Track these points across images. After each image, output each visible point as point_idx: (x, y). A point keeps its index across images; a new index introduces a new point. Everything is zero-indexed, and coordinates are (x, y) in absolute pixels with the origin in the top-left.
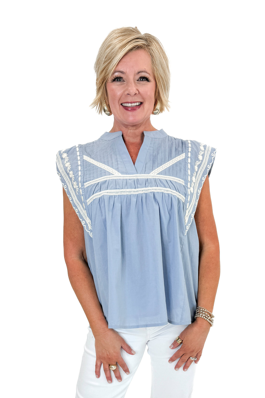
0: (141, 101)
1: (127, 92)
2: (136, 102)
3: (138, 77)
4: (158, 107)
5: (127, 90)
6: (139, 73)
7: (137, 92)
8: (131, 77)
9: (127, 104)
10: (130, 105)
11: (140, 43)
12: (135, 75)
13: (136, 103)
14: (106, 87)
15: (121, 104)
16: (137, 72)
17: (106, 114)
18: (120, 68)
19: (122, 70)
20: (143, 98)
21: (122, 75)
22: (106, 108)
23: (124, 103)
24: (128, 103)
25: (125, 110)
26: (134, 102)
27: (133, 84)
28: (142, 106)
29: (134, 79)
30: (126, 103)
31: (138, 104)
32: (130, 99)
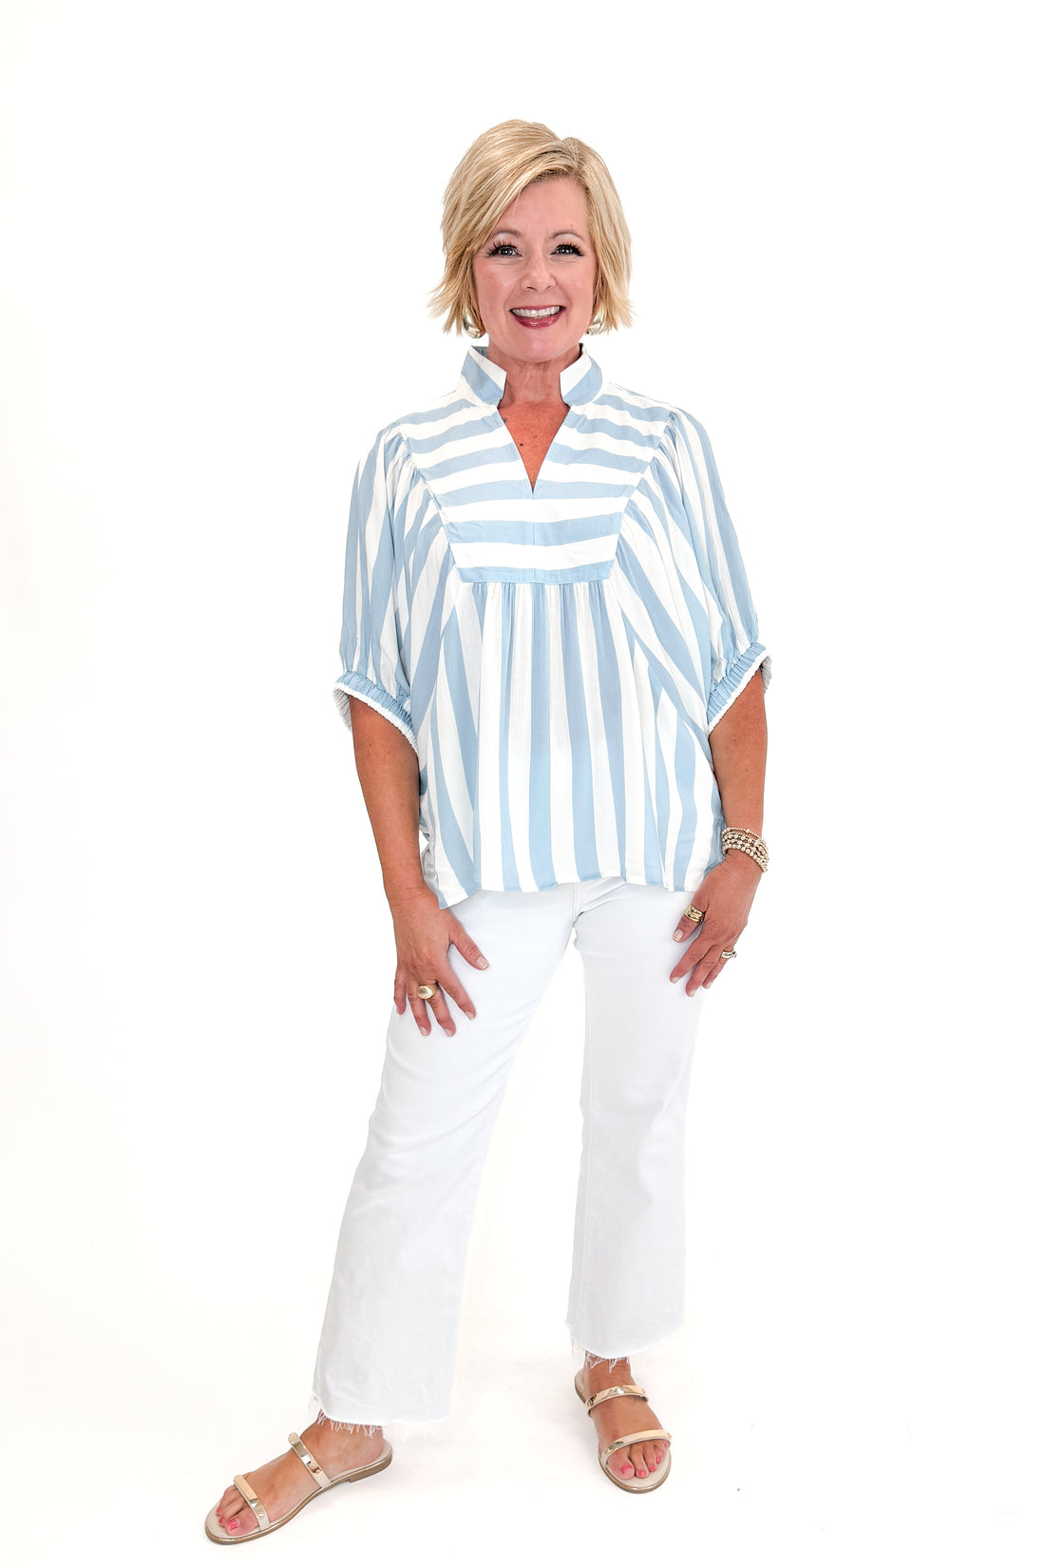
0: (562, 303)
1: (526, 283)
2: (550, 306)
3: (554, 245)
4: (600, 314)
5: (527, 276)
6: (556, 235)
7: (553, 283)
8: (539, 248)
9: (527, 311)
10: (534, 313)
11: (559, 163)
12: (546, 241)
13: (548, 309)
14: (472, 267)
15: (511, 311)
16: (551, 232)
17: (470, 334)
18: (512, 223)
19: (514, 227)
20: (568, 298)
21: (515, 241)
22: (470, 320)
23: (519, 309)
24: (530, 308)
25: (520, 326)
26: (545, 307)
27: (543, 264)
28: (563, 314)
29: (544, 250)
30: (524, 308)
31: (553, 310)
32: (535, 300)
